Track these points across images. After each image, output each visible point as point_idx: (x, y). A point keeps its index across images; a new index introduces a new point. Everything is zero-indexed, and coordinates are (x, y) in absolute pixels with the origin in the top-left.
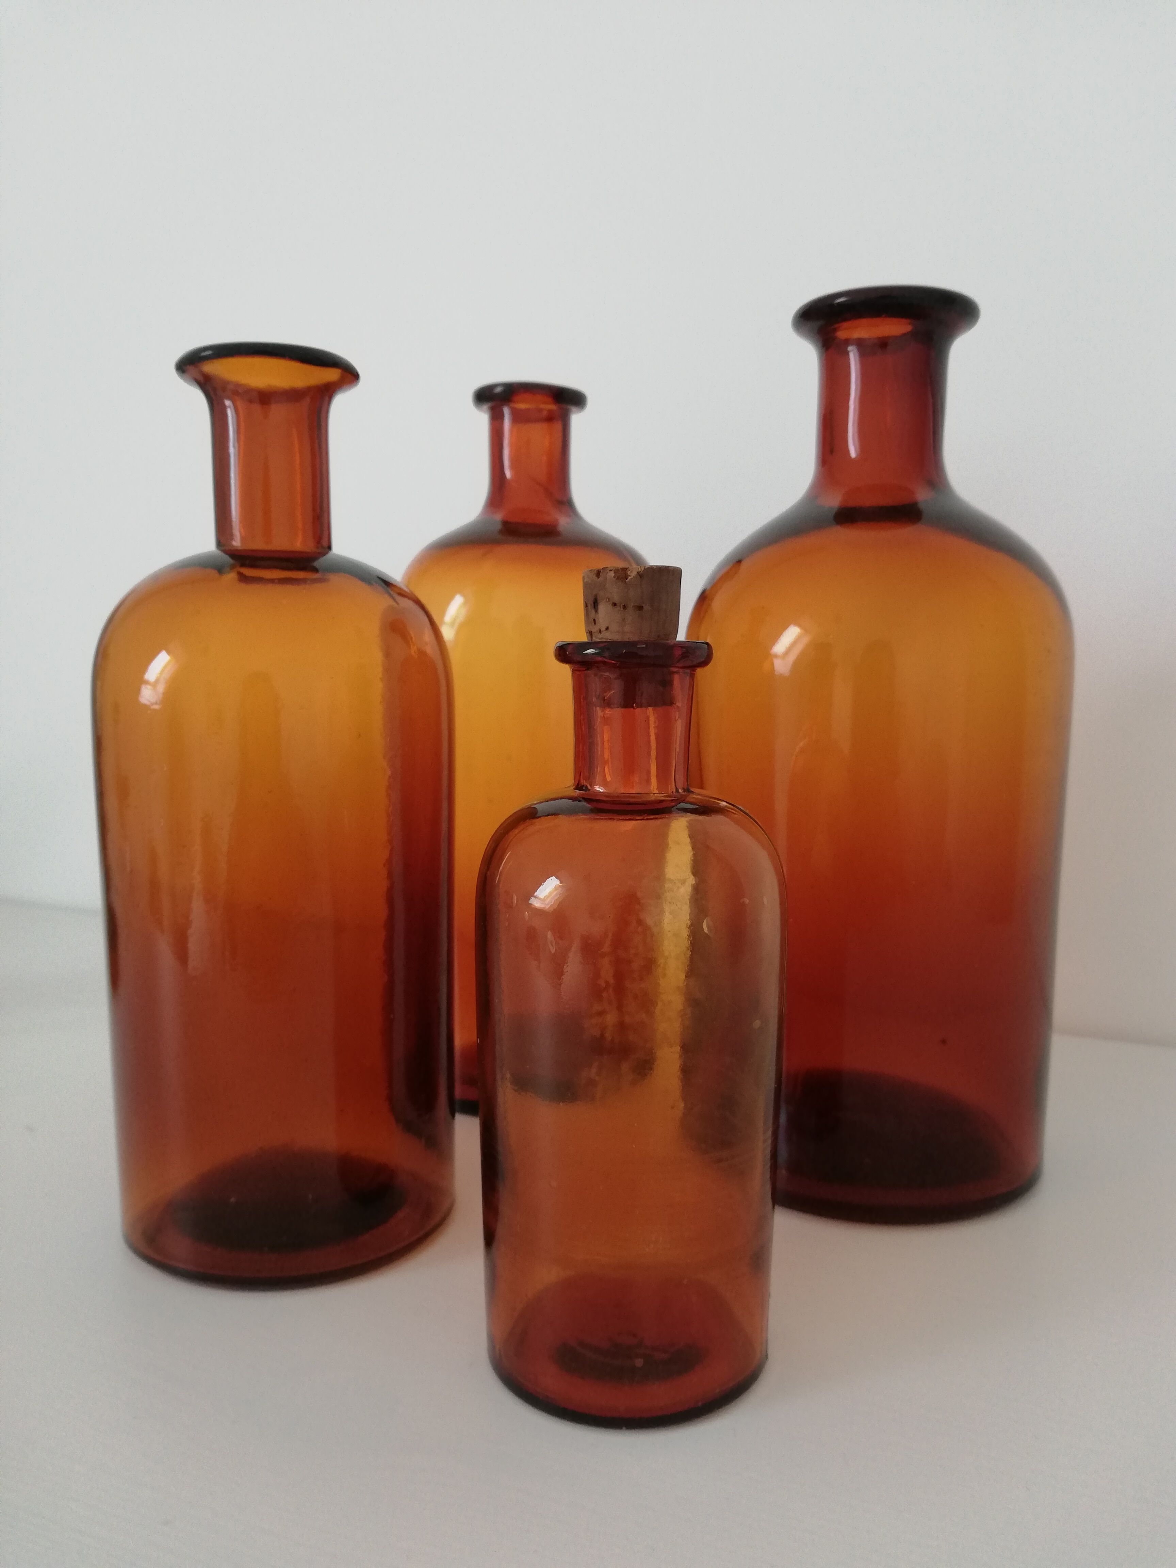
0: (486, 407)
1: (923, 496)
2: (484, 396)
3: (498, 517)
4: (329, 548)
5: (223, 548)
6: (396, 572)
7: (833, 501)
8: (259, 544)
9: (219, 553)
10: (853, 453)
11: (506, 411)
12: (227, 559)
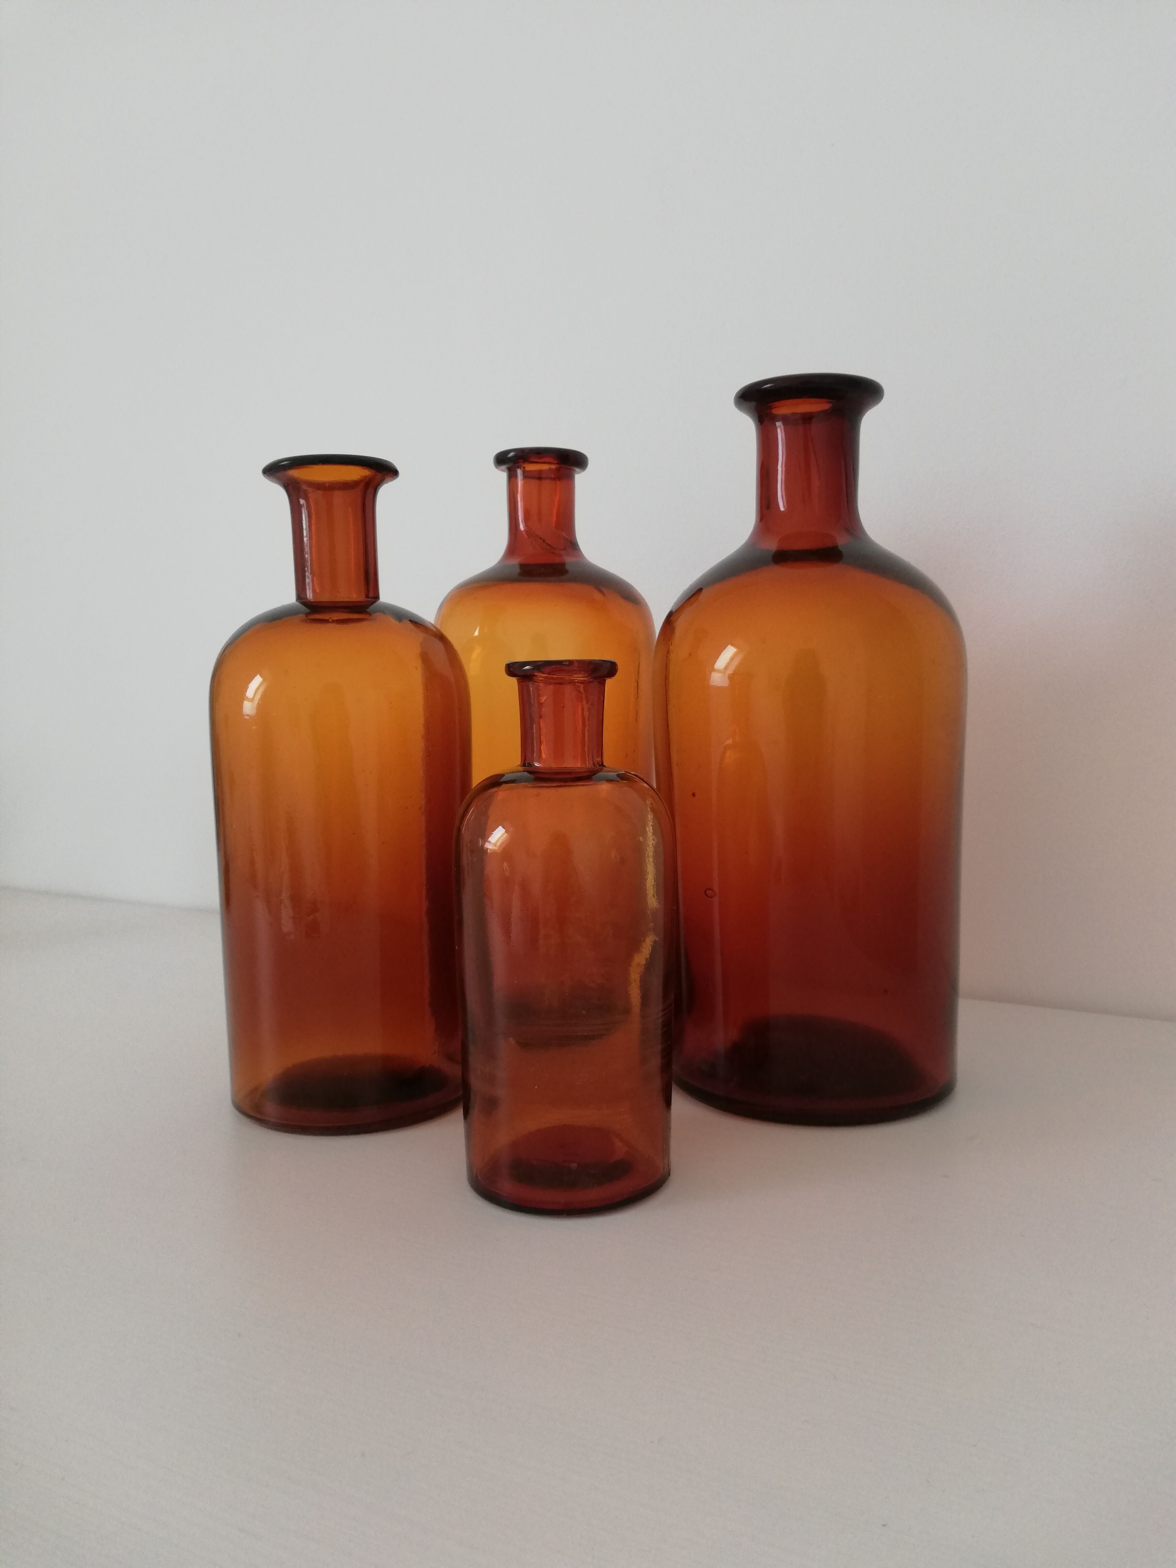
0: (504, 467)
1: (842, 541)
2: (502, 459)
3: (515, 562)
4: (377, 597)
5: (302, 601)
6: (429, 614)
7: (771, 545)
8: (326, 598)
9: (298, 603)
10: (782, 509)
11: (519, 472)
12: (303, 608)
